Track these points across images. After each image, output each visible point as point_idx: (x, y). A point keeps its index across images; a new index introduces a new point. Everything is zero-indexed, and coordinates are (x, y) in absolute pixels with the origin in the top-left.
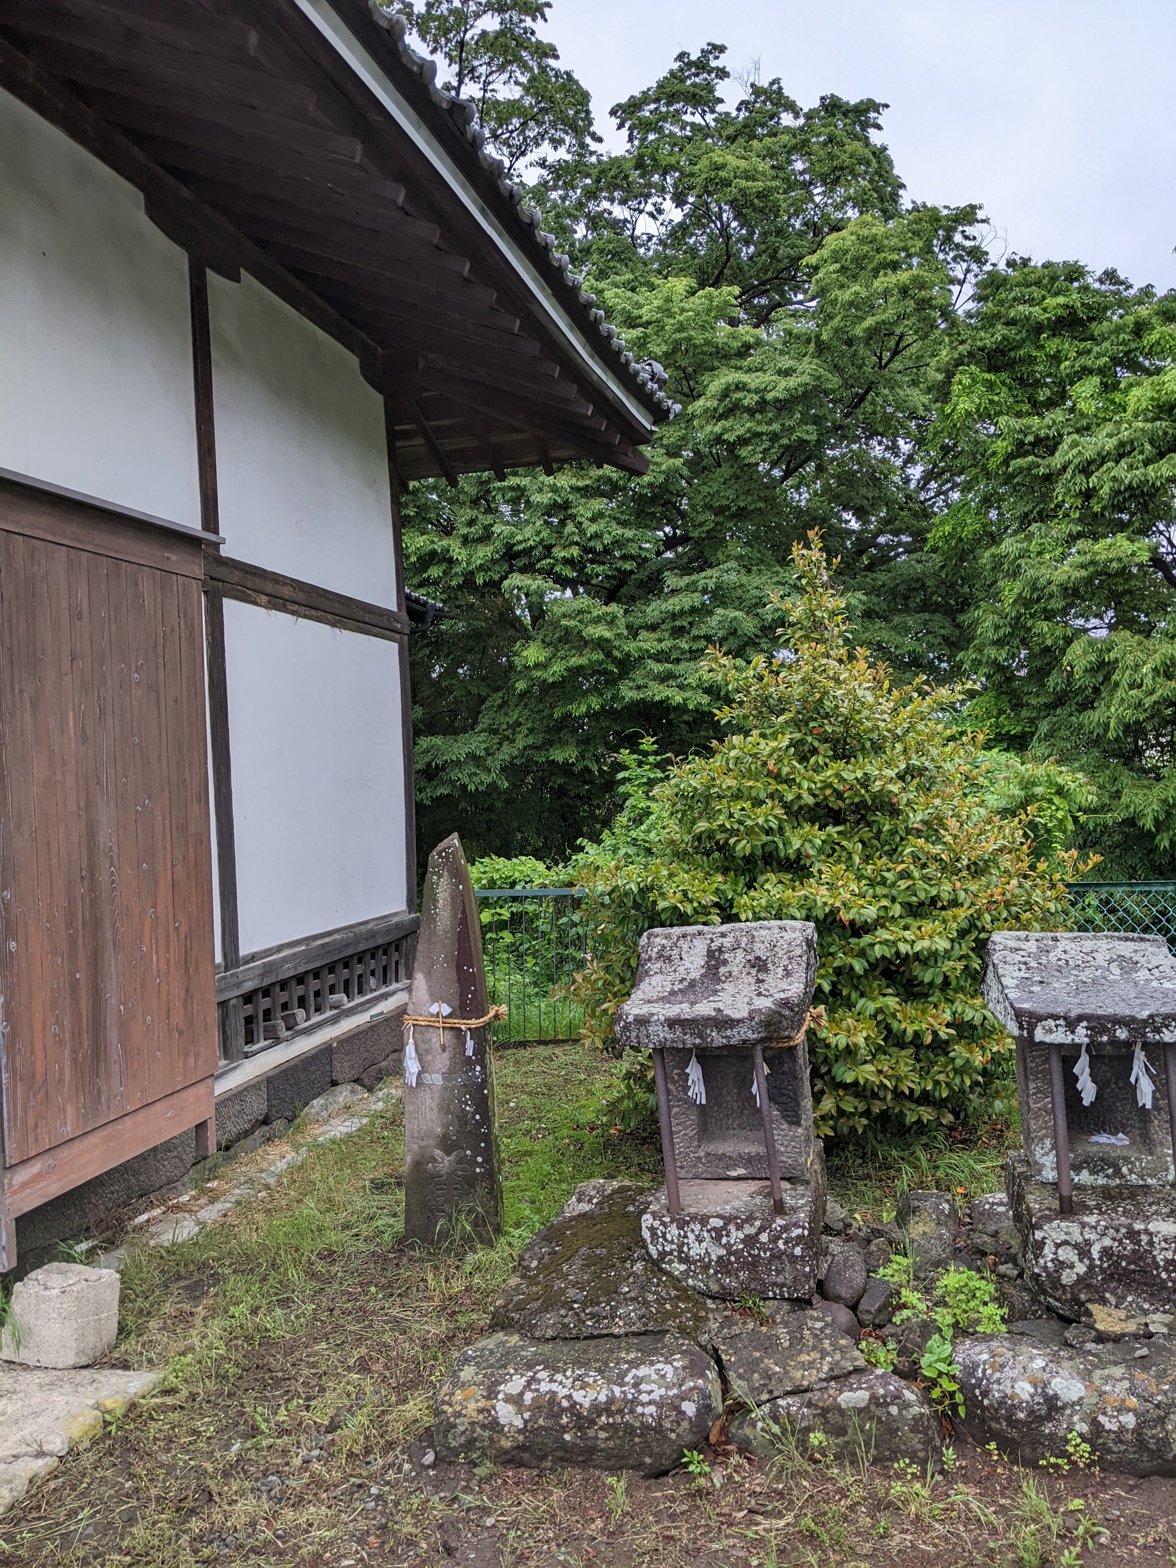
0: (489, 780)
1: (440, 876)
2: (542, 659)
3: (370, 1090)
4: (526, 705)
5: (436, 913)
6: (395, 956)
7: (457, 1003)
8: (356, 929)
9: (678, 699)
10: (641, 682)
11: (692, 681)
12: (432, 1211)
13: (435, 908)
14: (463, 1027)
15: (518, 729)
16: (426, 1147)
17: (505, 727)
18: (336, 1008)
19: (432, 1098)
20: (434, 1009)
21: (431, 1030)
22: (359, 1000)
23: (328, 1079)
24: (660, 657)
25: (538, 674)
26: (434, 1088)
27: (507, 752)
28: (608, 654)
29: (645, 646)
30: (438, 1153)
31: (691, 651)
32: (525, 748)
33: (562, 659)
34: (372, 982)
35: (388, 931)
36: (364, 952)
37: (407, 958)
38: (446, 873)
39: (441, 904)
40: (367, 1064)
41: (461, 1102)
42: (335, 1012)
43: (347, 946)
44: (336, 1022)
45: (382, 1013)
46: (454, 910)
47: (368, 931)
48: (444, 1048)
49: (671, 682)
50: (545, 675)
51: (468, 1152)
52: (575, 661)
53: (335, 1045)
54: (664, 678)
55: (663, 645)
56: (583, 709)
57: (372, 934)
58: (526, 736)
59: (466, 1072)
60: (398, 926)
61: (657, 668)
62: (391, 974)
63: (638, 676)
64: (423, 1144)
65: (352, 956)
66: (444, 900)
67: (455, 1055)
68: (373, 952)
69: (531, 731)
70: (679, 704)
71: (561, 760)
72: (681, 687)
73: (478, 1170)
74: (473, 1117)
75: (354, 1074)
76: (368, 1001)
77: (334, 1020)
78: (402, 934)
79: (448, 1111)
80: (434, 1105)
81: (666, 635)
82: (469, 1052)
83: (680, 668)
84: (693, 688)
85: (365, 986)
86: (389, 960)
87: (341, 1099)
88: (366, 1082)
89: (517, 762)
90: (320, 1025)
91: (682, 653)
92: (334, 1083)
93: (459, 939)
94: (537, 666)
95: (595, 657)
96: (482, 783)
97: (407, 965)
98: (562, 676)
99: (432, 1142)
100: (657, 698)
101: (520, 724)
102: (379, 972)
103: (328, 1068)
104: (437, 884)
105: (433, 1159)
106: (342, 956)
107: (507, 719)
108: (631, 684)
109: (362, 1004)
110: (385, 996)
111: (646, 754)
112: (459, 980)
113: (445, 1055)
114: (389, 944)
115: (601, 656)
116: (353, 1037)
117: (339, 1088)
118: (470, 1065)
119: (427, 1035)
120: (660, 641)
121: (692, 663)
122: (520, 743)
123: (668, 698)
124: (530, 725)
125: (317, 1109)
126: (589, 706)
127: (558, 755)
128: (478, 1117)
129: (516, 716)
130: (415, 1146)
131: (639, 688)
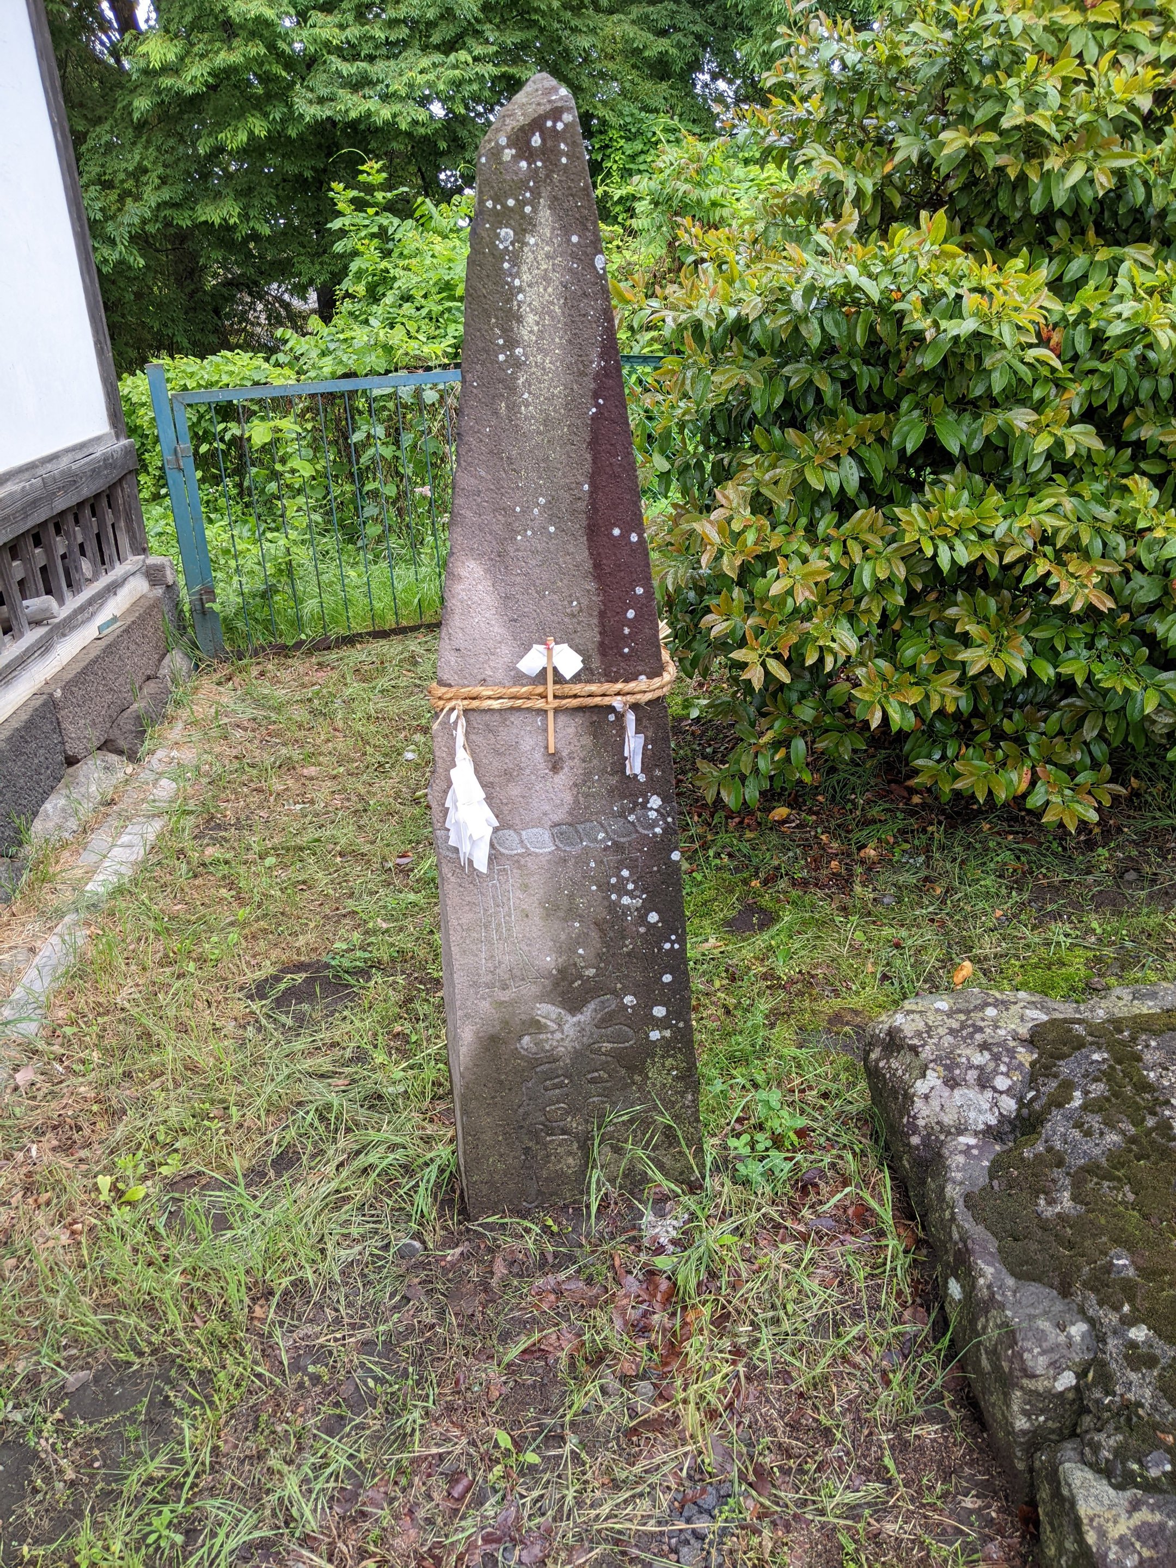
0: (115, 256)
1: (524, 226)
2: (171, 57)
3: (133, 757)
4: (148, 141)
5: (517, 364)
6: (109, 517)
7: (592, 636)
8: (41, 471)
9: (385, 113)
10: (324, 92)
11: (397, 86)
12: (534, 1135)
13: (512, 343)
14: (617, 703)
15: (144, 179)
16: (513, 1003)
17: (122, 176)
18: (38, 623)
19: (525, 887)
20: (533, 662)
21: (516, 719)
22: (73, 602)
23: (61, 758)
24: (350, 52)
25: (167, 82)
26: (531, 864)
27: (134, 213)
28: (271, 47)
29: (325, 34)
30: (547, 1011)
31: (387, 42)
32: (159, 205)
33: (202, 56)
34: (86, 566)
35: (95, 472)
36: (62, 514)
37: (129, 521)
38: (545, 215)
39: (529, 326)
40: (113, 712)
41: (606, 888)
42: (41, 631)
43: (34, 504)
44: (47, 650)
45: (115, 619)
46: (575, 343)
47: (63, 473)
48: (555, 763)
49: (367, 91)
50: (180, 84)
51: (629, 1000)
52: (225, 58)
53: (58, 694)
54: (359, 84)
55: (348, 32)
56: (243, 137)
57: (71, 480)
58: (158, 188)
59: (622, 815)
60: (108, 462)
61: (347, 68)
62: (109, 550)
63: (318, 80)
64: (505, 996)
65: (44, 524)
66: (544, 311)
67: (588, 774)
68: (76, 512)
69: (164, 180)
70: (386, 123)
71: (217, 221)
72: (386, 98)
73: (655, 1035)
74: (642, 919)
75: (95, 736)
76: (90, 602)
77: (43, 647)
78: (115, 475)
79: (572, 913)
80: (531, 903)
81: (350, 17)
82: (635, 766)
83: (377, 69)
84: (402, 99)
85: (75, 576)
86: (101, 524)
87: (93, 788)
88: (123, 744)
89: (151, 228)
90: (21, 662)
91: (376, 47)
92: (71, 761)
93: (594, 444)
94: (167, 69)
95: (253, 52)
96: (106, 261)
97: (130, 530)
98: (206, 84)
99: (530, 989)
100: (353, 114)
101: (145, 171)
102: (91, 547)
103: (56, 738)
104: (516, 259)
105: (535, 1026)
106: (30, 524)
107: (124, 165)
108: (310, 95)
109: (82, 609)
110: (112, 589)
111: (369, 189)
112: (599, 571)
113: (562, 779)
114: (97, 496)
115: (263, 51)
116: (84, 672)
117: (82, 769)
118: (633, 796)
119: (503, 734)
120: (342, 27)
121: (392, 62)
122: (152, 197)
123: (369, 114)
124: (160, 170)
125: (57, 820)
126: (251, 133)
127: (212, 213)
128: (653, 917)
129: (137, 157)
130: (485, 1005)
131: (321, 101)
